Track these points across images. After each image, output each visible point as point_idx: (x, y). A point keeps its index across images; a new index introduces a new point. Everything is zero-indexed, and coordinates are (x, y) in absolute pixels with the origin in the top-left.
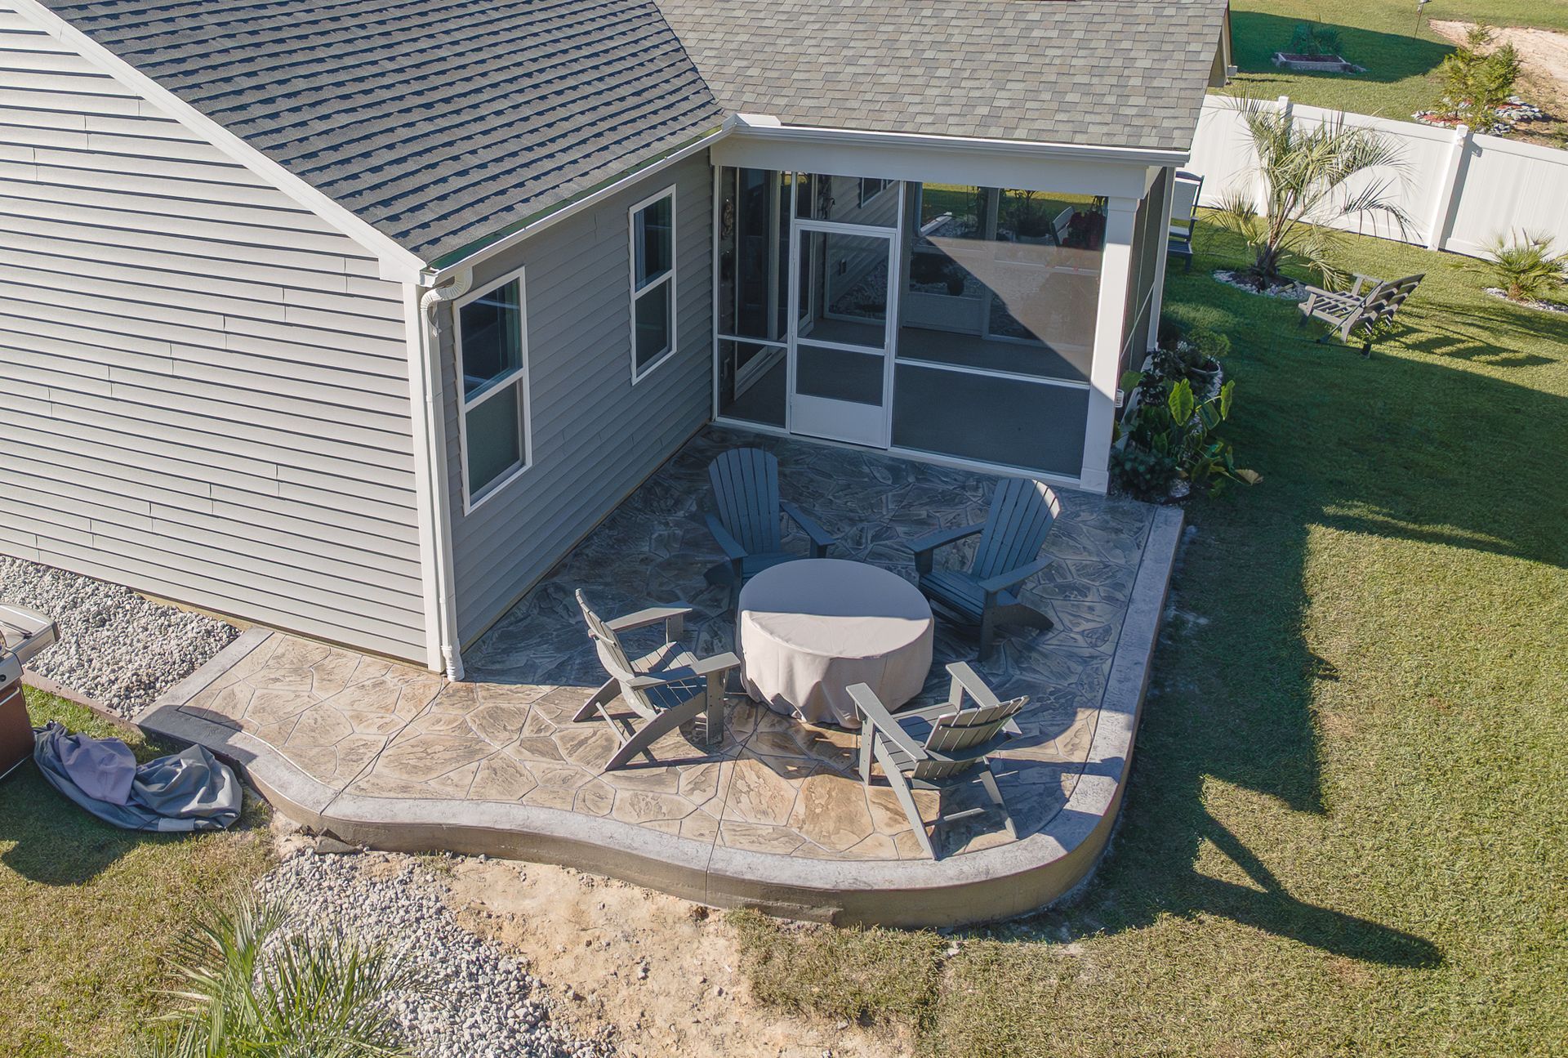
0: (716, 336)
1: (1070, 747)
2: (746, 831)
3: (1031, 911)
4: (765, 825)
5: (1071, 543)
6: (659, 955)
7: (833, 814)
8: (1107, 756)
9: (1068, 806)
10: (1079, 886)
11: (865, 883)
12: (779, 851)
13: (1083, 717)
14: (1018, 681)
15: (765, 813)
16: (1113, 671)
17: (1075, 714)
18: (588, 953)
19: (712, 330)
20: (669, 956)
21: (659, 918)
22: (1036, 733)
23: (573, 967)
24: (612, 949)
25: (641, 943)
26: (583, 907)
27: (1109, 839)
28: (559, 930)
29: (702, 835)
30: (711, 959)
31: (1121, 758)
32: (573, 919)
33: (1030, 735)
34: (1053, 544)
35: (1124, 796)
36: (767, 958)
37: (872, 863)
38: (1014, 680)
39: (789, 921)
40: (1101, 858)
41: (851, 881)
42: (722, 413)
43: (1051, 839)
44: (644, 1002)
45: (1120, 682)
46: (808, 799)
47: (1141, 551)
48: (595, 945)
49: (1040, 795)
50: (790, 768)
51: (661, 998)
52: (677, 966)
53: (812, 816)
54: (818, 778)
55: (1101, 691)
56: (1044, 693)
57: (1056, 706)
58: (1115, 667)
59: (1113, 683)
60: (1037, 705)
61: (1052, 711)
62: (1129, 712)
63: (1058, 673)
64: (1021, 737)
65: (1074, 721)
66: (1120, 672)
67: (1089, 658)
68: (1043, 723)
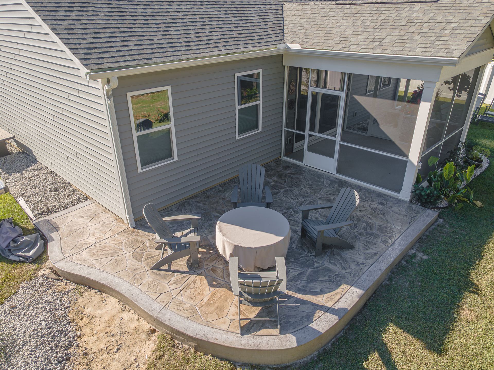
0: (284, 129)
1: (329, 299)
2: (179, 304)
3: (278, 365)
4: (188, 303)
5: (383, 217)
6: (127, 344)
7: (216, 305)
8: (342, 307)
9: (311, 325)
10: (305, 359)
11: (207, 337)
12: (185, 315)
13: (343, 287)
14: (326, 267)
15: (192, 298)
16: (368, 271)
17: (340, 285)
18: (104, 337)
19: (282, 126)
20: (131, 346)
21: (136, 330)
22: (319, 290)
23: (94, 341)
24: (113, 337)
25: (125, 338)
26: (115, 318)
27: (331, 340)
28: (100, 325)
29: (163, 301)
30: (144, 351)
31: (347, 309)
32: (108, 322)
33: (314, 290)
34: (376, 217)
35: (348, 323)
36: (160, 357)
37: (215, 330)
38: (324, 266)
39: (181, 343)
40: (322, 349)
41: (202, 335)
42: (286, 155)
43: (294, 338)
44: (108, 362)
45: (368, 276)
46: (212, 297)
47: (409, 225)
48: (108, 334)
49: (303, 317)
50: (214, 283)
51: (116, 362)
52: (131, 350)
53: (208, 304)
54: (221, 289)
55: (357, 278)
56: (333, 274)
57: (335, 280)
58: (369, 270)
59: (365, 276)
60: (327, 278)
61: (331, 282)
62: (363, 290)
63: (344, 267)
64: (311, 291)
65: (338, 288)
66: (370, 272)
67: (361, 263)
68: (324, 286)
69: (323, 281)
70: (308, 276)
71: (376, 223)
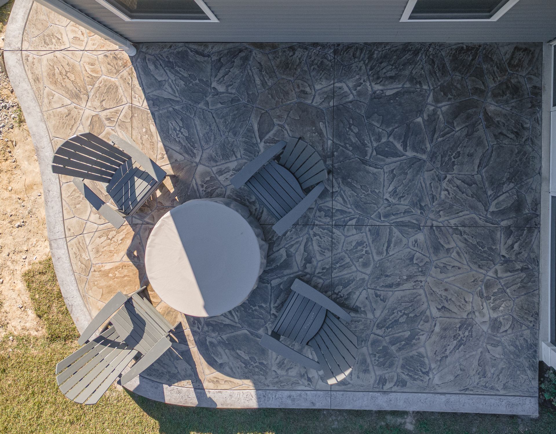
1: (215, 380)
2: (82, 247)
4: (89, 255)
5: (451, 347)
6: (30, 228)
7: (111, 282)
8: (215, 399)
9: (165, 386)
11: (72, 310)
12: (75, 267)
13: (248, 382)
15: (98, 252)
16: (299, 392)
17: (247, 378)
18: (15, 200)
20: (32, 232)
22: (220, 361)
23: (5, 198)
24: (23, 208)
25: (31, 219)
26: (35, 187)
28: (19, 183)
30: (38, 249)
32: (26, 187)
33: (215, 358)
34: (443, 338)
36: (42, 273)
37: (85, 310)
41: (70, 304)
43: (138, 383)
44: (6, 232)
46: (117, 268)
47: (457, 392)
48: (20, 201)
49: (169, 372)
50: (135, 253)
51: (11, 237)
52: (29, 236)
53: (105, 274)
54: (134, 268)
55: (275, 388)
56: (259, 359)
57: (251, 367)
58: (303, 393)
59: (287, 393)
60: (247, 358)
61: (244, 365)
62: (259, 405)
63: (283, 363)
64: (213, 355)
65: (240, 379)
66: (300, 395)
67: (308, 377)
68: (231, 363)
69: (239, 357)
70: (234, 336)
71: (424, 346)
